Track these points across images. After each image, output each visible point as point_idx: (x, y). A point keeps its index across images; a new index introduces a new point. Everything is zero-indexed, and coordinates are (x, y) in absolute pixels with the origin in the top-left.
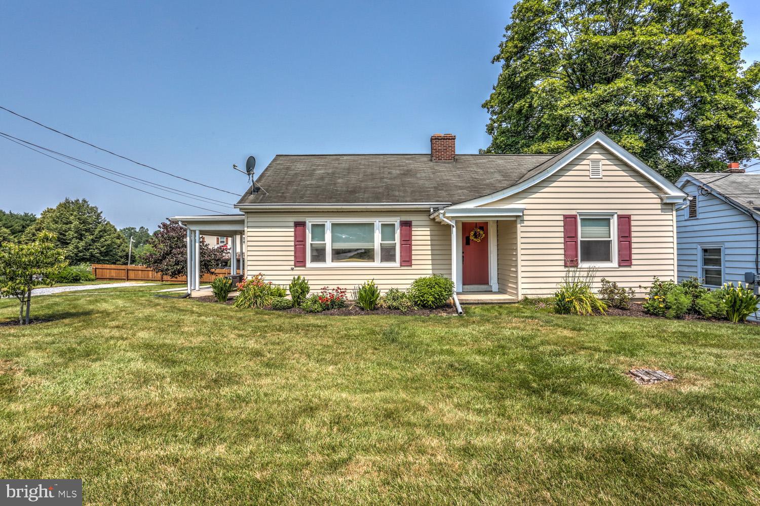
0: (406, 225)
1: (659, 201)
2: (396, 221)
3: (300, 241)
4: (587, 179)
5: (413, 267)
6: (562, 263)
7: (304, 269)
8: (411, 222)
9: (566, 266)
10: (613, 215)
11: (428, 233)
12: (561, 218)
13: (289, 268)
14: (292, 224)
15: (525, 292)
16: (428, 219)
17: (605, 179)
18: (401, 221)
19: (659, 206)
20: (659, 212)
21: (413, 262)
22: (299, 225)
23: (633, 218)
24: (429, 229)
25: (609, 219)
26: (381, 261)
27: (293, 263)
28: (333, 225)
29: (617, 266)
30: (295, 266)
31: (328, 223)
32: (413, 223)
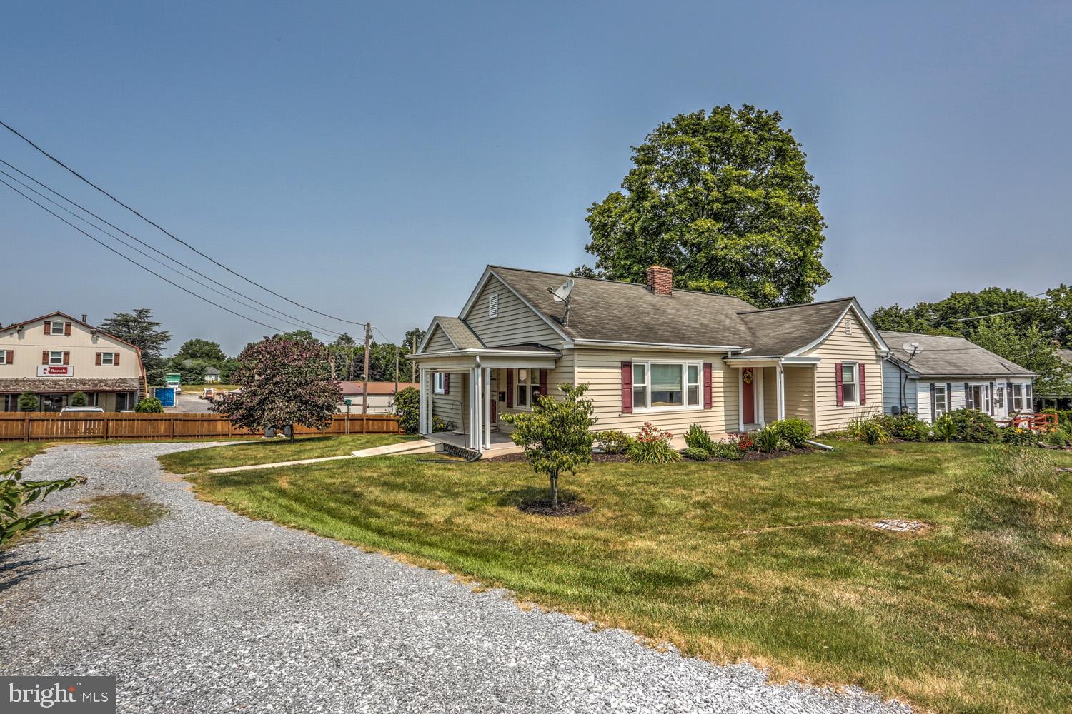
0: (708, 367)
1: (874, 354)
2: (699, 363)
3: (627, 384)
4: (844, 334)
5: (713, 409)
6: (835, 403)
7: (630, 415)
8: (711, 364)
9: (837, 406)
10: (855, 364)
11: (721, 375)
12: (834, 366)
13: (617, 415)
14: (619, 365)
15: (822, 428)
16: (721, 362)
17: (853, 335)
18: (704, 364)
19: (875, 358)
20: (875, 362)
21: (714, 404)
22: (626, 366)
23: (866, 366)
24: (722, 371)
25: (852, 367)
26: (689, 404)
27: (620, 409)
28: (653, 366)
29: (858, 404)
30: (622, 412)
31: (648, 362)
32: (713, 366)
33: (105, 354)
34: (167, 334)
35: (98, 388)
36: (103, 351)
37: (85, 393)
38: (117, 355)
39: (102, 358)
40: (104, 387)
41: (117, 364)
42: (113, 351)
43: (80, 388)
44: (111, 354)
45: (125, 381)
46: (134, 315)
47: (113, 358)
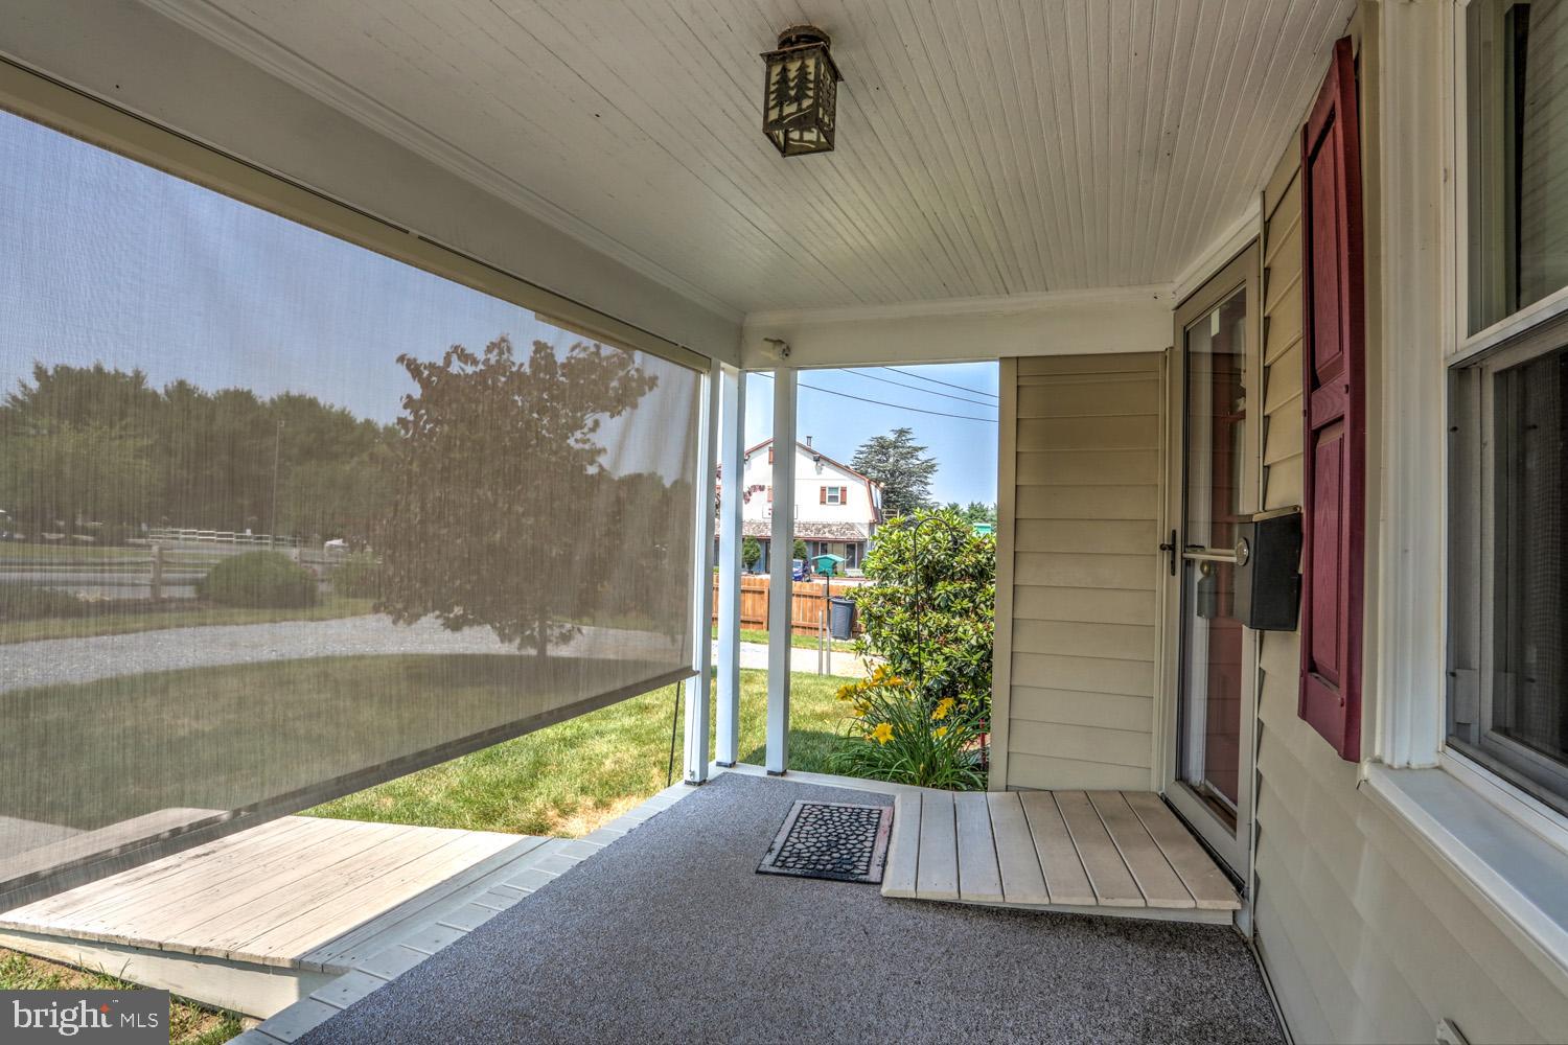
33: (830, 488)
34: (933, 462)
35: (820, 536)
36: (828, 484)
37: (806, 541)
38: (844, 490)
39: (827, 495)
40: (827, 535)
41: (844, 503)
42: (839, 484)
43: (802, 534)
44: (837, 488)
45: (851, 526)
46: (892, 437)
47: (839, 495)
